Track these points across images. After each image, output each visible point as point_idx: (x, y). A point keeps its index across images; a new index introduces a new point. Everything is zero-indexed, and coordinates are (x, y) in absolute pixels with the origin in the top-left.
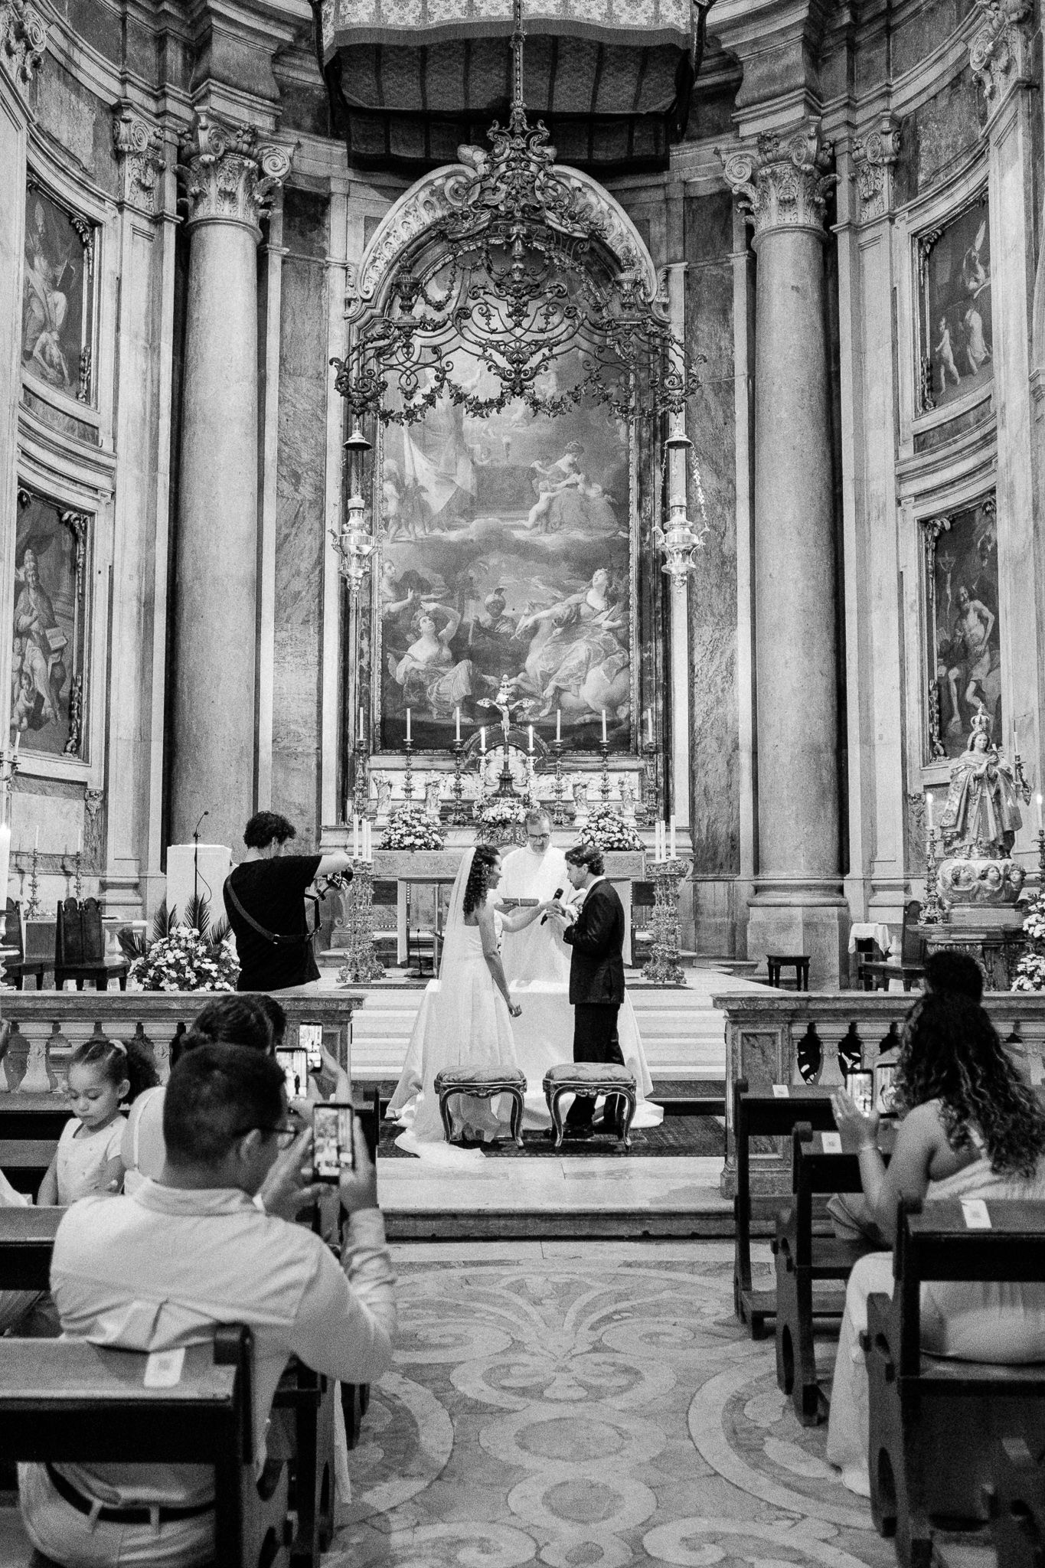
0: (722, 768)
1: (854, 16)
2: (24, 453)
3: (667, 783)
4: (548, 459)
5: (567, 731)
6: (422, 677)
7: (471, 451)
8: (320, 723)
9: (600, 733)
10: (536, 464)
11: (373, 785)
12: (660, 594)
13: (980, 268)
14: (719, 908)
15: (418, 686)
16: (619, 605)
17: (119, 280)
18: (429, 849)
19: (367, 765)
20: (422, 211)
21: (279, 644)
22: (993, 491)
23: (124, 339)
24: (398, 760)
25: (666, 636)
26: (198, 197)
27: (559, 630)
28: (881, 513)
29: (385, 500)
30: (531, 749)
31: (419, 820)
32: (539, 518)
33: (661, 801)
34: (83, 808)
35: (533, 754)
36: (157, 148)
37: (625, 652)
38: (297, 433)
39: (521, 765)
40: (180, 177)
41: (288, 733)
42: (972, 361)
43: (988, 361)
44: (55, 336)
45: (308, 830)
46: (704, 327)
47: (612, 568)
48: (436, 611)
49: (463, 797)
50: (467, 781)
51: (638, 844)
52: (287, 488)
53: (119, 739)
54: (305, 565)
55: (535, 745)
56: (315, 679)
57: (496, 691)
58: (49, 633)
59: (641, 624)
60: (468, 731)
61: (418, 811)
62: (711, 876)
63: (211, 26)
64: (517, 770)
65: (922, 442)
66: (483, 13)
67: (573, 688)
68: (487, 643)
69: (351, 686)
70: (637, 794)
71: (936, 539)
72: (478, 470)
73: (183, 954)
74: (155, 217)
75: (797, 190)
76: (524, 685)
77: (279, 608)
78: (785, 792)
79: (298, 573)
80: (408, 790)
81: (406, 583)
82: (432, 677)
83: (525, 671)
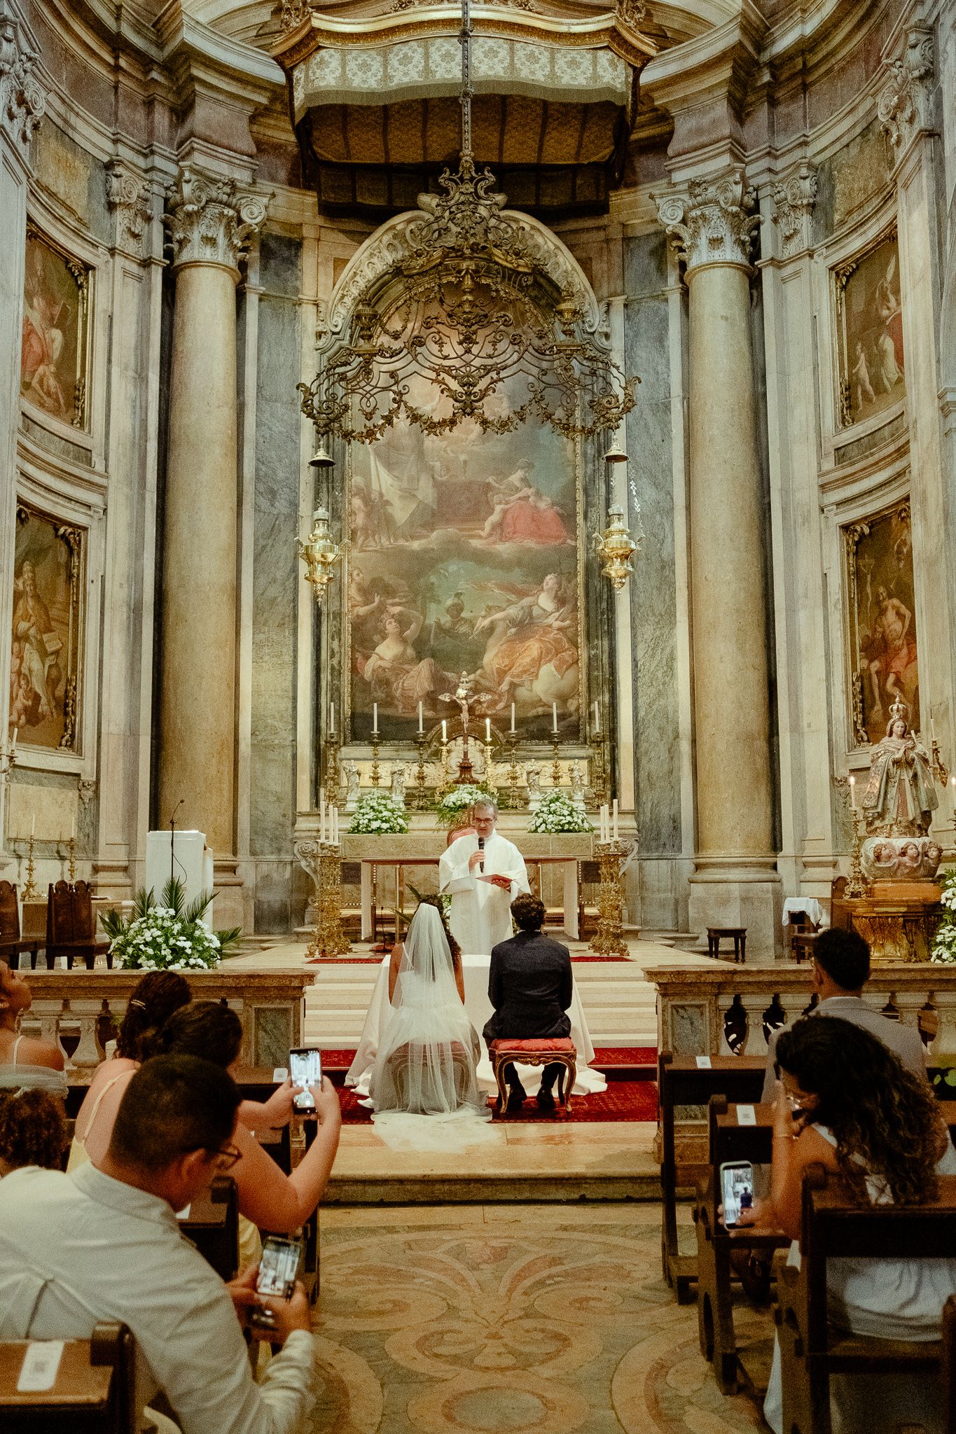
0: (664, 755)
1: (773, 75)
2: (23, 474)
3: (613, 770)
4: (502, 474)
5: (520, 723)
6: (388, 674)
7: (432, 468)
8: (294, 717)
9: (551, 724)
10: (491, 480)
11: (343, 774)
12: (605, 597)
13: (892, 299)
14: (663, 884)
15: (385, 683)
16: (568, 607)
17: (111, 317)
18: (395, 832)
19: (339, 756)
20: (386, 253)
21: (257, 645)
22: (907, 499)
23: (115, 370)
24: (366, 751)
25: (612, 635)
26: (181, 243)
27: (513, 630)
28: (806, 520)
29: (352, 513)
30: (489, 739)
31: (385, 806)
32: (493, 528)
33: (609, 786)
34: (77, 798)
35: (491, 744)
36: (146, 200)
37: (574, 650)
38: (273, 454)
39: (478, 754)
40: (167, 225)
41: (266, 727)
42: (885, 381)
43: (900, 380)
44: (53, 369)
45: (284, 816)
46: (642, 354)
47: (560, 574)
48: (401, 614)
49: (426, 784)
50: (429, 770)
51: (586, 826)
52: (264, 504)
53: (109, 734)
54: (280, 575)
55: (492, 735)
56: (290, 678)
57: (456, 686)
58: (45, 637)
59: (588, 623)
60: (431, 724)
62: (655, 855)
63: (194, 91)
64: (475, 759)
65: (841, 454)
66: (438, 76)
67: (527, 684)
68: (447, 644)
69: (323, 684)
70: (586, 780)
71: (857, 544)
72: (437, 485)
73: (159, 933)
74: (145, 261)
75: (723, 229)
76: (483, 681)
77: (257, 610)
78: (722, 777)
79: (275, 580)
80: (376, 778)
81: (373, 588)
82: (398, 674)
83: (482, 667)
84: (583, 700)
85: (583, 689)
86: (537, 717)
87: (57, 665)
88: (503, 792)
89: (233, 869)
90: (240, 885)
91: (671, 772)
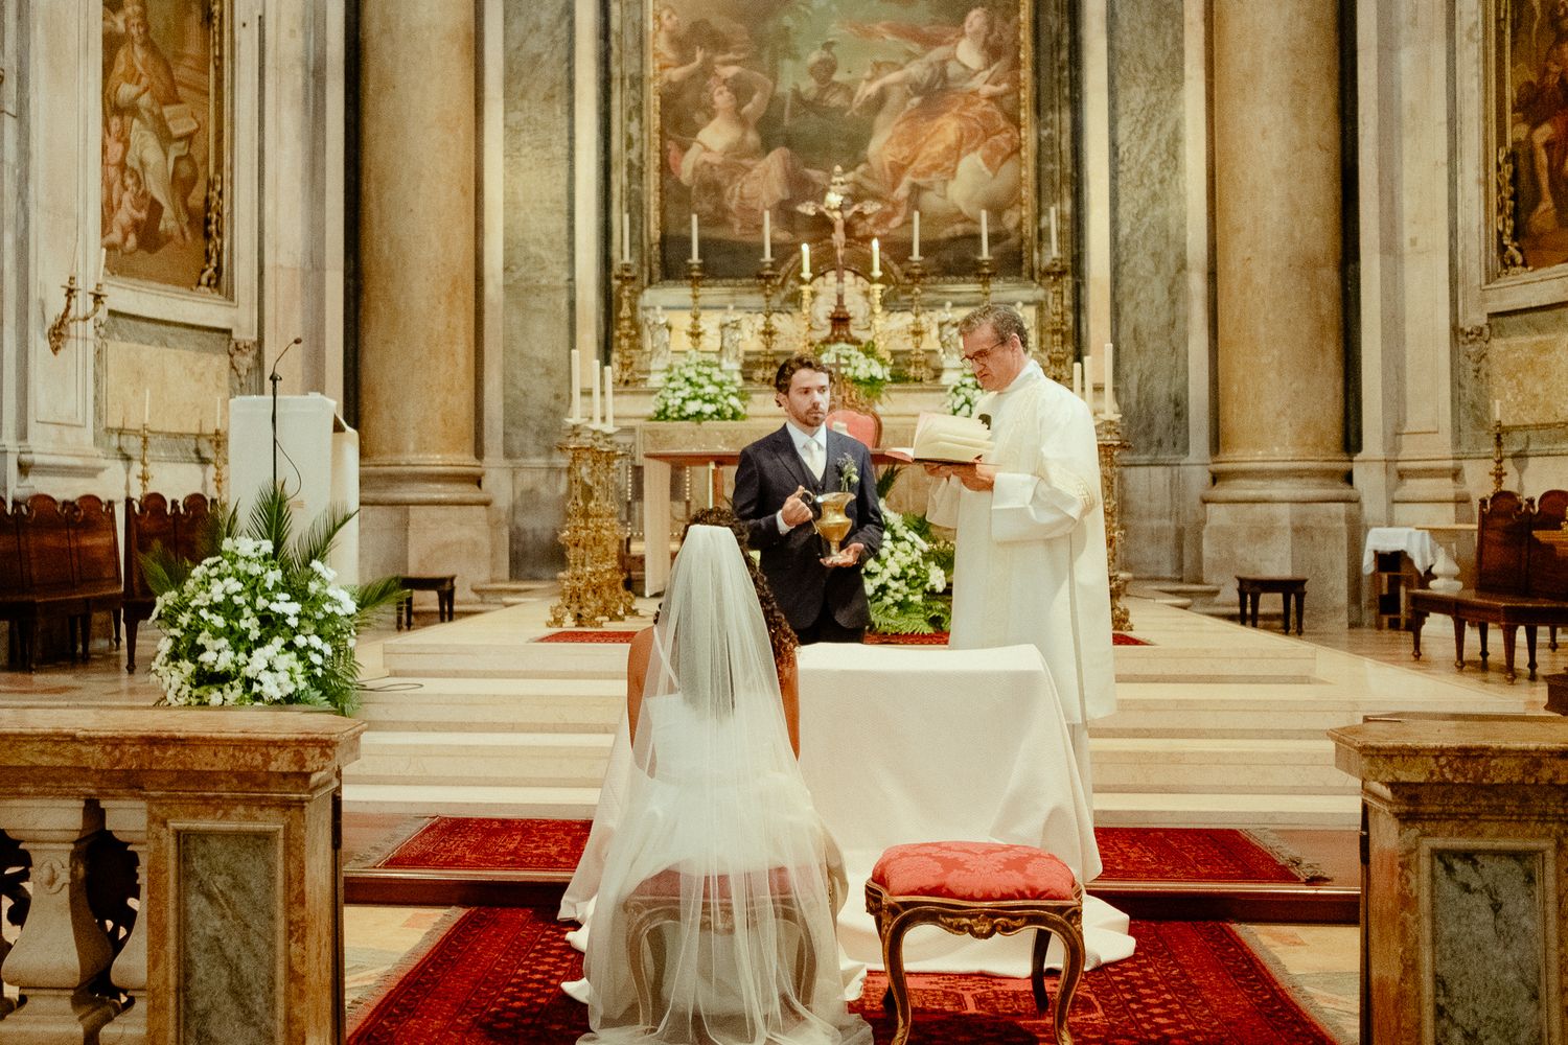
0: (1161, 297)
3: (1078, 322)
5: (926, 249)
6: (718, 174)
8: (571, 244)
9: (978, 250)
11: (646, 333)
12: (1066, 41)
14: (1157, 505)
15: (713, 188)
16: (1005, 61)
18: (725, 419)
19: (640, 300)
21: (511, 131)
24: (679, 294)
25: (1076, 103)
27: (916, 100)
30: (877, 273)
31: (709, 376)
33: (1070, 348)
35: (880, 280)
37: (1013, 130)
39: (860, 299)
41: (527, 258)
45: (557, 397)
47: (992, 8)
48: (737, 78)
49: (777, 347)
50: (781, 322)
53: (277, 267)
54: (546, 18)
55: (882, 268)
56: (564, 180)
57: (825, 191)
58: (168, 111)
59: (1038, 88)
60: (785, 252)
61: (709, 364)
62: (1144, 458)
64: (855, 306)
67: (938, 186)
68: (811, 125)
69: (616, 189)
76: (868, 183)
77: (510, 77)
78: (1262, 329)
79: (538, 28)
80: (696, 335)
81: (693, 38)
82: (735, 174)
83: (867, 161)
84: (1027, 212)
85: (1028, 193)
86: (954, 240)
87: (189, 157)
88: (899, 358)
89: (477, 480)
90: (486, 504)
91: (1172, 324)
